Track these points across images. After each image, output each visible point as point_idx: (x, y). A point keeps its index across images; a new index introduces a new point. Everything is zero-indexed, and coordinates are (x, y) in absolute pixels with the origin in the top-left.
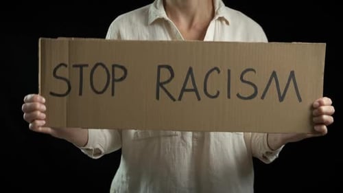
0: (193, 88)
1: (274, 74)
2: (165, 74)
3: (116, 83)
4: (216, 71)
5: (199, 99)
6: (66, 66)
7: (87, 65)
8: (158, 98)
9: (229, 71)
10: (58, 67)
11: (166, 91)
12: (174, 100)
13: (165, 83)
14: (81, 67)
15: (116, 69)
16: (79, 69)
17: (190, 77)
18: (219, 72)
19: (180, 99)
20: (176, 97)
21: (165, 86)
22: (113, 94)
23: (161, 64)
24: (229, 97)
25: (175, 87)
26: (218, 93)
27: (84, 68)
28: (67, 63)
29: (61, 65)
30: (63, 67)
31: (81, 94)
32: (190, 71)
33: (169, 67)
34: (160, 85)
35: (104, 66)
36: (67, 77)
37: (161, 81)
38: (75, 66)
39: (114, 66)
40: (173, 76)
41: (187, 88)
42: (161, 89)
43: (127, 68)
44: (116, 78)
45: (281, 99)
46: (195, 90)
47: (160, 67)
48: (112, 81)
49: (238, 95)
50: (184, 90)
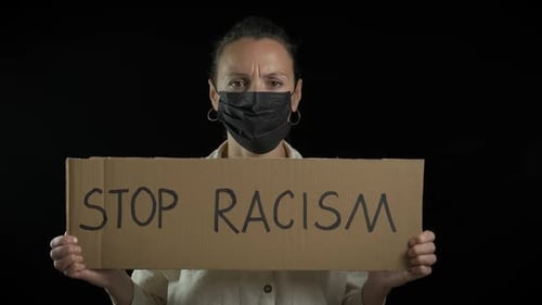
0: (260, 216)
1: (361, 198)
2: (225, 200)
3: (164, 212)
4: (288, 195)
5: (268, 230)
6: (100, 191)
7: (127, 191)
8: (216, 230)
9: (305, 195)
10: (90, 194)
11: (227, 221)
12: (237, 232)
13: (226, 210)
14: (120, 192)
15: (163, 194)
16: (117, 195)
17: (256, 203)
18: (292, 196)
19: (244, 230)
20: (240, 228)
21: (225, 214)
22: (160, 226)
23: (219, 187)
24: (305, 227)
25: (237, 216)
26: (292, 222)
27: (124, 195)
28: (102, 188)
29: (94, 190)
30: (96, 193)
31: (119, 226)
32: (257, 196)
33: (229, 191)
34: (219, 213)
35: (149, 192)
36: (102, 206)
37: (220, 208)
38: (111, 192)
39: (161, 191)
40: (234, 202)
41: (252, 216)
42: (220, 218)
43: (177, 192)
44: (164, 205)
45: (371, 228)
46: (263, 219)
47: (218, 191)
48: (159, 209)
49: (317, 224)
50: (249, 219)
